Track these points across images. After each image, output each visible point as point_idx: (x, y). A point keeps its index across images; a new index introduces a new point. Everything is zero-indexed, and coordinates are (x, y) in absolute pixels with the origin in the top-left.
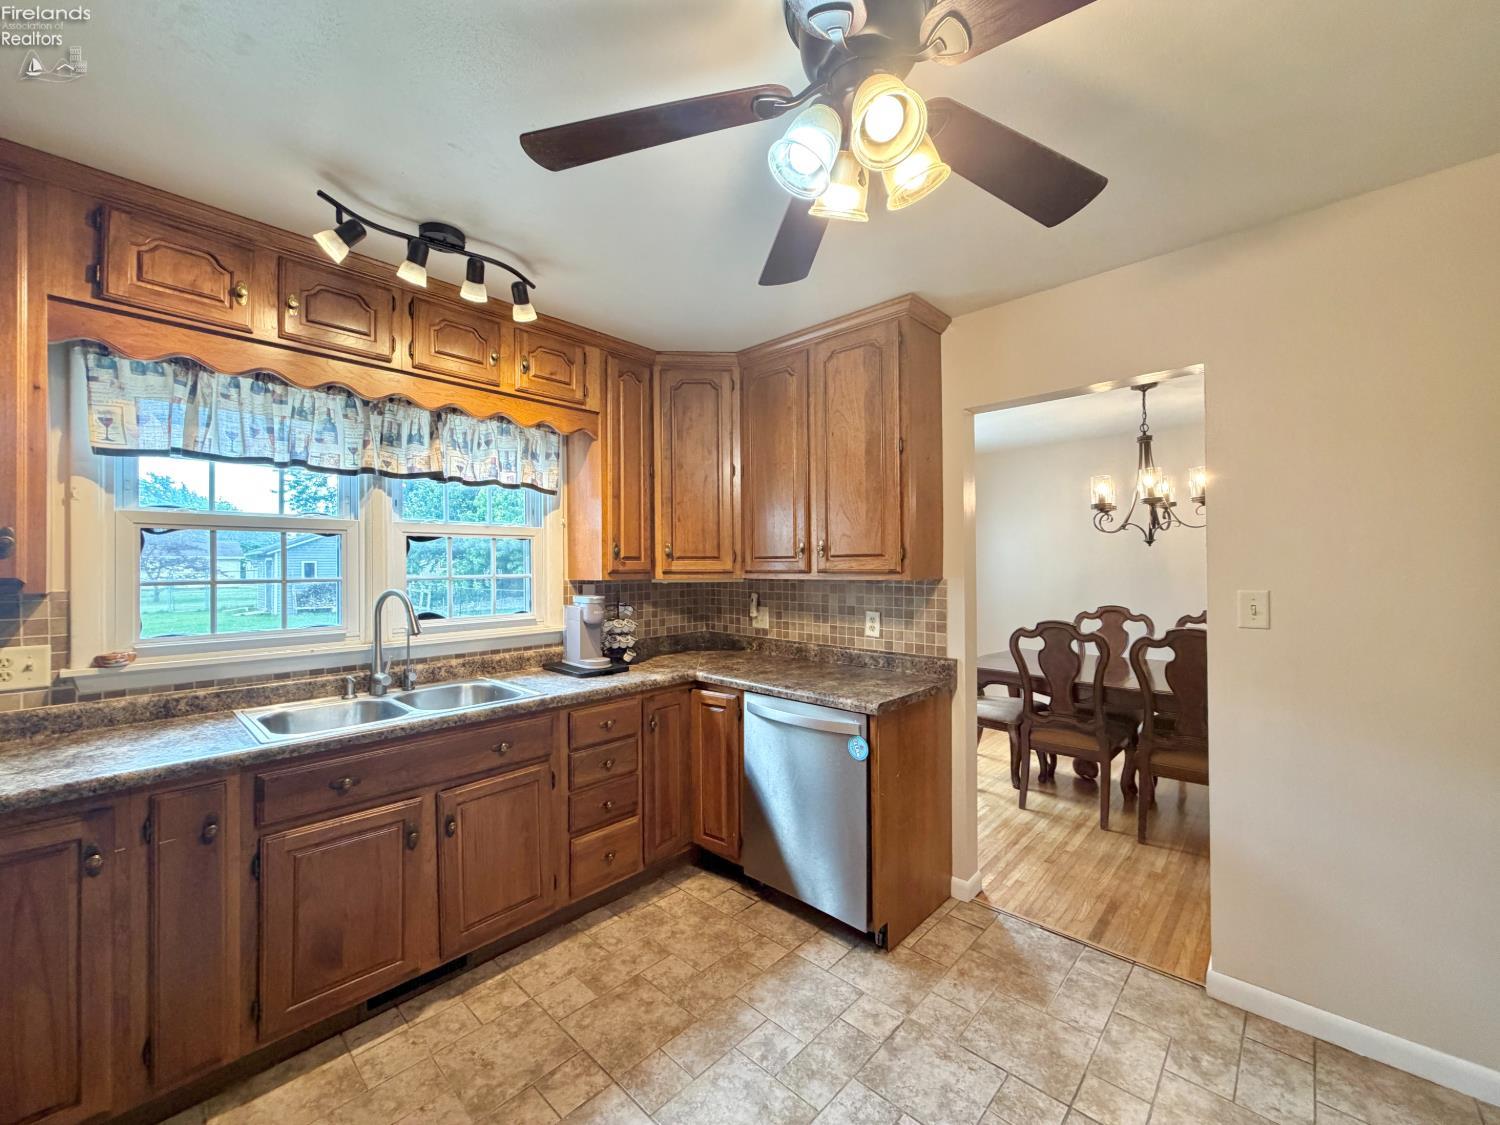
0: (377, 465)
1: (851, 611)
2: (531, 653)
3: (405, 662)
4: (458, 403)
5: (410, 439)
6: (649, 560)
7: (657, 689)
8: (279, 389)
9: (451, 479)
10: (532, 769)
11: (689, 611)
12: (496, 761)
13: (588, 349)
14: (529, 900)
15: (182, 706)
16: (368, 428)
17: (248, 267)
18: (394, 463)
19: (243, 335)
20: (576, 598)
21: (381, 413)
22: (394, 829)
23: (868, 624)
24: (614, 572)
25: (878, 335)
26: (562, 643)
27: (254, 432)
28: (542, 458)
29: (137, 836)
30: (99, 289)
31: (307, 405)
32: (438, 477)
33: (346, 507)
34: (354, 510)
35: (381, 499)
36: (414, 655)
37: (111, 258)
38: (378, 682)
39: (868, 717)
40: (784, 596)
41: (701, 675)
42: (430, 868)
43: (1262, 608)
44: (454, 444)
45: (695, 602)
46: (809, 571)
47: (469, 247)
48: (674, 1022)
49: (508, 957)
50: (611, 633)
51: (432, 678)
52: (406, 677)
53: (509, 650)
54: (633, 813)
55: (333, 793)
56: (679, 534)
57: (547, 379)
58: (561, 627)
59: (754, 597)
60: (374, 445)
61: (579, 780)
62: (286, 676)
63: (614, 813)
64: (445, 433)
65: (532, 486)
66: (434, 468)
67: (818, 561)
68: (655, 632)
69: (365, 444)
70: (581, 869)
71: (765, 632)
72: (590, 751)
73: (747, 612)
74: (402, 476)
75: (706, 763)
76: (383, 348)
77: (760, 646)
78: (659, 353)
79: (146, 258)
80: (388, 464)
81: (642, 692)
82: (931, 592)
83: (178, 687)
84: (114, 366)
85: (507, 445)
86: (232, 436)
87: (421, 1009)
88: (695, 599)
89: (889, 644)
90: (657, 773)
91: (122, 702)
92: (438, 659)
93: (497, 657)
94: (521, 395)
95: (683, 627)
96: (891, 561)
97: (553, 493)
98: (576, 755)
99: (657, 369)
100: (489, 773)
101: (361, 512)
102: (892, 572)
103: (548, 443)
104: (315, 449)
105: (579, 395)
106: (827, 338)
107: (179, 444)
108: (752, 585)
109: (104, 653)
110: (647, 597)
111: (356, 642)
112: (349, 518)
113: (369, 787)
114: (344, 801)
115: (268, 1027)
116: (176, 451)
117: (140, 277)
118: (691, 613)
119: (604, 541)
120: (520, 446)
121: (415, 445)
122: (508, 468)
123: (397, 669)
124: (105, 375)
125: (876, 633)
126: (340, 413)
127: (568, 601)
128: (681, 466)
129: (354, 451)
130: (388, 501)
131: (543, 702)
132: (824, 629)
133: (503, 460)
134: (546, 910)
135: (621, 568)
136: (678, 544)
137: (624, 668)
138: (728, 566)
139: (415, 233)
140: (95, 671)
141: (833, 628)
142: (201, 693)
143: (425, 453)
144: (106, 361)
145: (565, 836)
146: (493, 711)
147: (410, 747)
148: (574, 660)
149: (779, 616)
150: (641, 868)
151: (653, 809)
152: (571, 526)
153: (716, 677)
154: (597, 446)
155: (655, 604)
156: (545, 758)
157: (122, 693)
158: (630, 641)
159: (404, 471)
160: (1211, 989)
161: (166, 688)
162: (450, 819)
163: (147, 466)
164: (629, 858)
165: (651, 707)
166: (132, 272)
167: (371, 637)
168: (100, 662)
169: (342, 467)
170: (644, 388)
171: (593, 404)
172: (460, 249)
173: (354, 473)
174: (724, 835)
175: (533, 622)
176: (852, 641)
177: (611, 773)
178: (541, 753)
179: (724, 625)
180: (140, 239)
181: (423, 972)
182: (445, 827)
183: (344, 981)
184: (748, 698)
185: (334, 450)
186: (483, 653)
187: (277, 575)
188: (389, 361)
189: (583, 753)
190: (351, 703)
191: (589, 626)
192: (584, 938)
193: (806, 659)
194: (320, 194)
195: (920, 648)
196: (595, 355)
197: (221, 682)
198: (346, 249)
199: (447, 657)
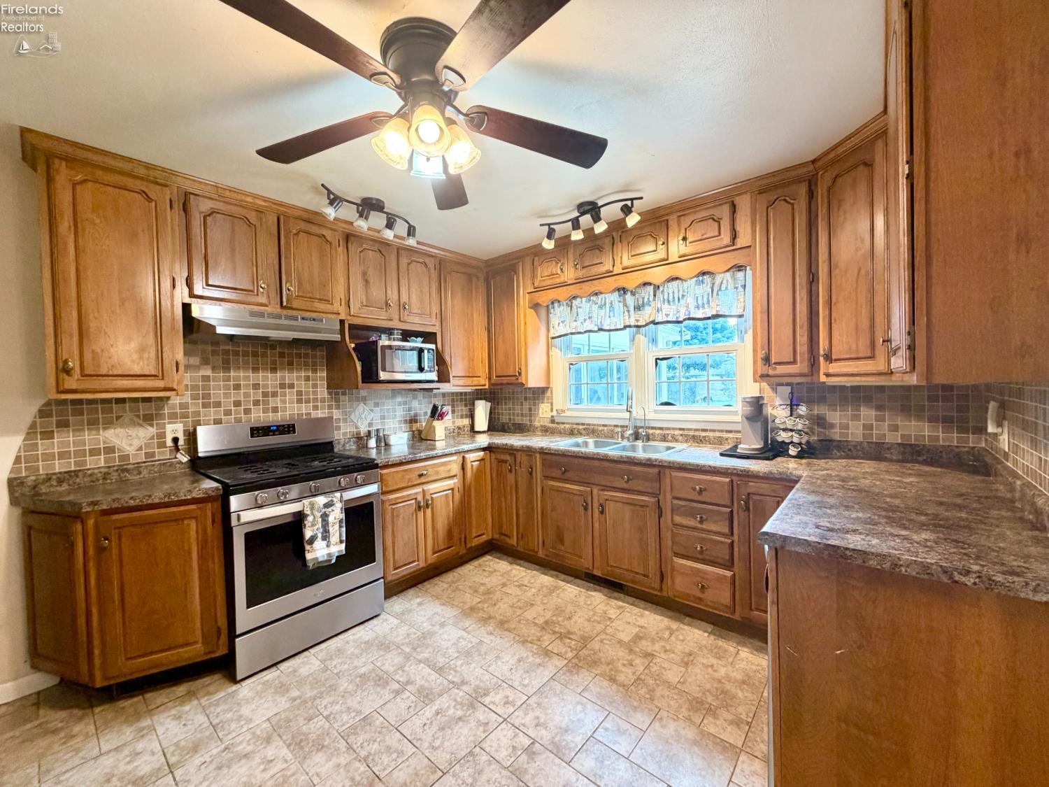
0: (632, 322)
2: (730, 435)
9: (663, 323)
10: (644, 498)
12: (625, 485)
13: (738, 199)
16: (624, 306)
18: (641, 319)
19: (564, 284)
21: (634, 294)
22: (579, 498)
24: (763, 375)
28: (731, 292)
30: (534, 286)
32: (655, 323)
37: (535, 274)
44: (666, 301)
47: (599, 204)
48: (621, 678)
51: (664, 438)
53: (714, 431)
56: (835, 334)
57: (701, 240)
60: (628, 313)
62: (605, 426)
63: (706, 557)
64: (661, 295)
66: (651, 319)
69: (623, 313)
70: (678, 578)
76: (608, 267)
79: (542, 268)
80: (637, 321)
81: (733, 475)
91: (563, 426)
92: (669, 429)
93: (704, 434)
97: (741, 316)
104: (608, 321)
105: (728, 240)
109: (558, 408)
113: (572, 476)
114: (564, 477)
122: (703, 305)
126: (616, 300)
133: (700, 302)
134: (654, 589)
135: (771, 372)
136: (835, 344)
139: (577, 214)
140: (557, 414)
148: (741, 445)
156: (655, 495)
157: (563, 423)
158: (793, 437)
161: (574, 424)
162: (601, 505)
164: (721, 600)
166: (539, 275)
168: (559, 411)
171: (745, 244)
175: (735, 413)
177: (703, 526)
180: (540, 263)
181: (595, 573)
182: (599, 510)
183: (564, 552)
186: (696, 430)
188: (612, 272)
189: (680, 502)
194: (541, 225)
196: (745, 201)
197: (588, 424)
198: (553, 242)
199: (674, 429)
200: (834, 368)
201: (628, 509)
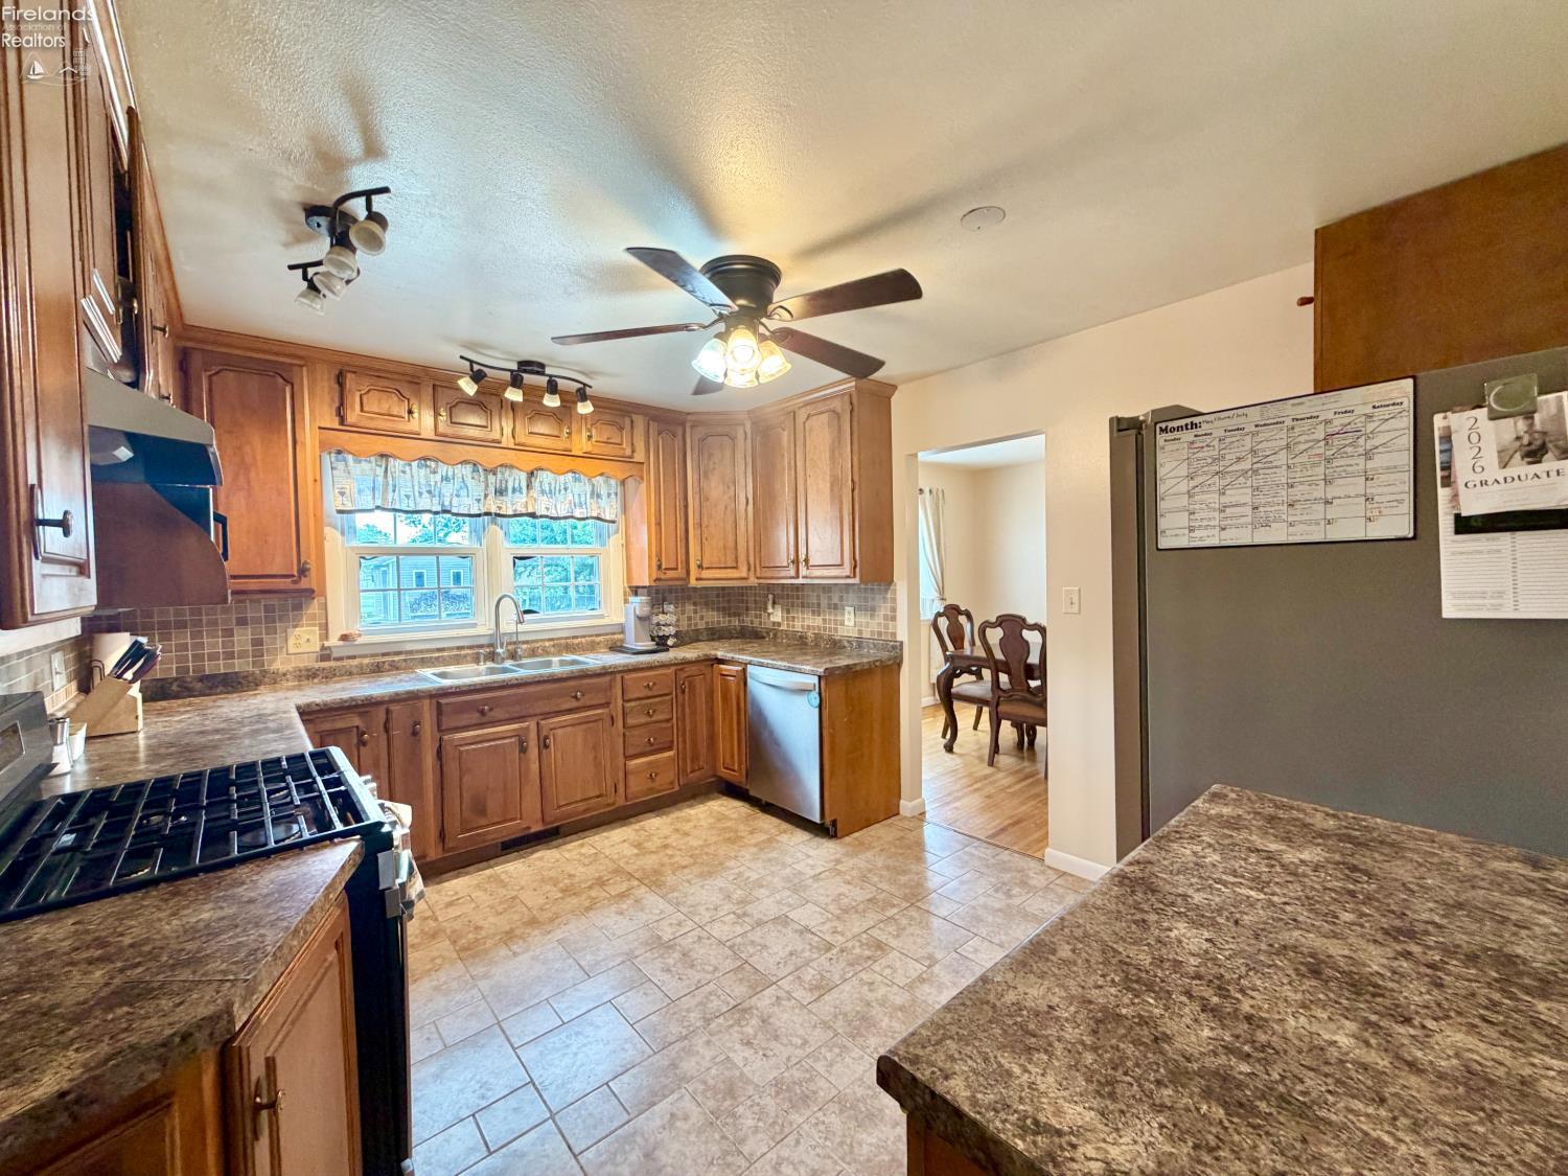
0: (494, 510)
1: (836, 607)
2: (601, 638)
3: (515, 643)
4: (544, 466)
5: (514, 490)
6: (684, 571)
7: (686, 663)
8: (433, 464)
9: (541, 516)
10: (599, 711)
11: (724, 609)
12: (575, 704)
13: (634, 417)
14: (598, 797)
15: (387, 666)
16: (487, 486)
17: (418, 394)
18: (504, 507)
19: (415, 436)
20: (632, 599)
21: (495, 474)
22: (513, 740)
23: (846, 616)
24: (657, 580)
25: (836, 404)
26: (622, 632)
27: (421, 494)
28: (604, 497)
29: (382, 729)
30: (342, 421)
31: (450, 474)
32: (533, 515)
33: (475, 539)
34: (479, 540)
35: (495, 531)
36: (522, 638)
37: (348, 401)
38: (499, 654)
39: (820, 677)
40: (793, 596)
41: (720, 654)
42: (535, 767)
43: (1076, 600)
44: (543, 492)
45: (729, 602)
46: (797, 577)
47: (548, 371)
49: (587, 833)
50: (658, 624)
51: (533, 653)
52: (516, 652)
53: (584, 636)
54: (670, 748)
55: (477, 715)
56: (707, 549)
57: (605, 442)
58: (622, 620)
59: (771, 596)
60: (491, 496)
61: (631, 721)
62: (442, 650)
63: (656, 747)
64: (536, 484)
65: (598, 518)
66: (530, 510)
67: (803, 571)
68: (696, 624)
69: (486, 496)
70: (632, 780)
71: (779, 624)
72: (637, 703)
73: (766, 609)
74: (510, 516)
75: (724, 715)
76: (496, 435)
77: (775, 635)
78: (689, 414)
79: (365, 398)
80: (500, 508)
81: (675, 664)
82: (886, 591)
83: (384, 655)
84: (345, 460)
85: (581, 488)
86: (408, 497)
87: (532, 853)
88: (731, 600)
89: (860, 632)
90: (688, 721)
91: (356, 662)
92: (536, 641)
93: (576, 641)
94: (587, 456)
95: (719, 622)
96: (847, 570)
97: (613, 522)
98: (628, 705)
99: (688, 425)
100: (570, 711)
101: (484, 542)
102: (848, 577)
103: (609, 486)
104: (455, 501)
105: (628, 452)
106: (806, 404)
107: (379, 503)
108: (769, 587)
109: (344, 633)
110: (689, 598)
111: (483, 628)
112: (476, 545)
113: (498, 714)
114: (485, 719)
115: (450, 844)
116: (378, 507)
117: (362, 410)
118: (726, 611)
119: (650, 557)
120: (588, 489)
121: (517, 494)
122: (581, 505)
123: (510, 647)
124: (341, 466)
125: (852, 624)
126: (470, 476)
127: (626, 601)
128: (707, 499)
129: (479, 500)
130: (501, 534)
131: (604, 668)
132: (818, 621)
133: (577, 501)
134: (609, 805)
135: (663, 577)
136: (707, 556)
137: (666, 649)
138: (744, 575)
139: (515, 367)
140: (341, 643)
141: (824, 620)
142: (396, 658)
143: (524, 500)
144: (340, 456)
145: (621, 758)
146: (572, 672)
147: (522, 690)
148: (631, 643)
149: (788, 612)
150: (677, 788)
151: (685, 748)
152: (627, 546)
153: (729, 656)
154: (643, 486)
155: (695, 604)
156: (607, 704)
157: (354, 657)
158: (671, 630)
159: (510, 512)
160: (1048, 861)
161: (377, 655)
162: (546, 738)
163: (361, 520)
164: (667, 780)
165: (683, 675)
166: (358, 407)
167: (493, 625)
168: (344, 638)
169: (472, 512)
170: (678, 442)
171: (639, 456)
172: (543, 374)
173: (479, 515)
174: (736, 767)
175: (602, 617)
176: (836, 629)
177: (653, 719)
178: (603, 701)
179: (750, 620)
180: (361, 387)
181: (533, 830)
182: (544, 745)
183: (487, 826)
184: (750, 669)
185: (467, 501)
186: (566, 638)
187: (392, 584)
188: (500, 442)
189: (633, 704)
190: (482, 667)
191: (640, 619)
192: (637, 826)
193: (806, 644)
194: (462, 357)
195: (880, 633)
196: (640, 421)
197: (408, 653)
198: (476, 387)
199: (542, 640)
200: (706, 574)
201: (579, 731)
